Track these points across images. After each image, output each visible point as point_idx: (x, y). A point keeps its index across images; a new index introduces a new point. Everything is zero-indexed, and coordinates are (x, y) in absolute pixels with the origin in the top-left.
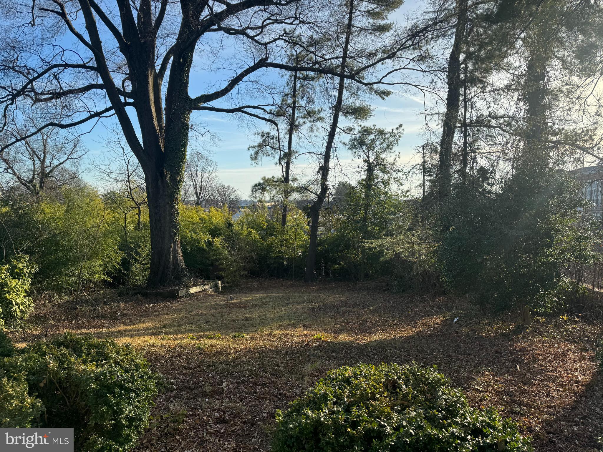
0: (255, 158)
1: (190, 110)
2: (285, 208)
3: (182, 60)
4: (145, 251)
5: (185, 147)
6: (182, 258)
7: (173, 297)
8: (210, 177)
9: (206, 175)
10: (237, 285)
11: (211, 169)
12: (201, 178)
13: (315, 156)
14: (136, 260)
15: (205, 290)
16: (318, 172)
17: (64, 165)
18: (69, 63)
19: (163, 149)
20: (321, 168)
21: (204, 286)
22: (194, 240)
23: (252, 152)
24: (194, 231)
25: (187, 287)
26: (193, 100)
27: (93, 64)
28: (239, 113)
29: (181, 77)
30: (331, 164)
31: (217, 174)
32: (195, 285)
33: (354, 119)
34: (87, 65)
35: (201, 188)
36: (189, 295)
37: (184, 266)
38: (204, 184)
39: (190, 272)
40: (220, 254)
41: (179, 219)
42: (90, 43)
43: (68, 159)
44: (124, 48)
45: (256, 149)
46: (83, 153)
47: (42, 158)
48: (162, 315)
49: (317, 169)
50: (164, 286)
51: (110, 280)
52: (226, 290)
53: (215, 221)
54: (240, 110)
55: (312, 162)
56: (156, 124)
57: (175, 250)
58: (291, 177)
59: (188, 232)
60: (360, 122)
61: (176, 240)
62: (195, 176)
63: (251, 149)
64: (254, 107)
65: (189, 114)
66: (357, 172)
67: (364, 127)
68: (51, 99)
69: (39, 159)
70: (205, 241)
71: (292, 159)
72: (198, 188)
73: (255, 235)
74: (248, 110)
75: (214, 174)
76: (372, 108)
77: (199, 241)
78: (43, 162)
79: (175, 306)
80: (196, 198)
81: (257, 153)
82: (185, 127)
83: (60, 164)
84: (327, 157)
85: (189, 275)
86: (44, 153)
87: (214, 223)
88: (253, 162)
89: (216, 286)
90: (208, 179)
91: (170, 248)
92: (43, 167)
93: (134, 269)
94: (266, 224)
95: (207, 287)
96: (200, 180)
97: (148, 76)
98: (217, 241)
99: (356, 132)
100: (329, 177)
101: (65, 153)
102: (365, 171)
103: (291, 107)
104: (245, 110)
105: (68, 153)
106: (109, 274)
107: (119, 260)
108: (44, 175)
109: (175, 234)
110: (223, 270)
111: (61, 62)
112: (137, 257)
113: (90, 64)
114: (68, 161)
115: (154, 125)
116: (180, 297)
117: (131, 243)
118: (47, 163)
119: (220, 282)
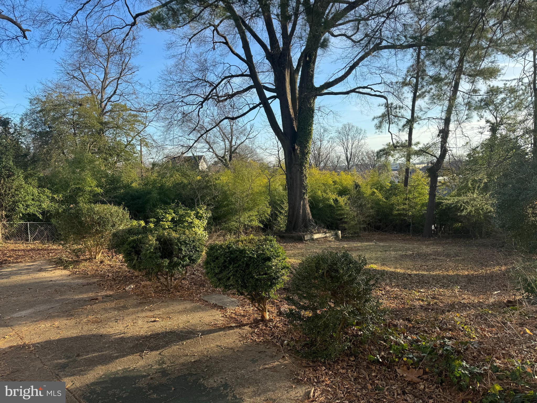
0: (379, 127)
1: (315, 96)
2: (407, 170)
3: (308, 59)
4: (286, 206)
5: (311, 126)
6: (309, 211)
7: (301, 240)
8: (360, 144)
9: (356, 143)
10: (358, 236)
11: (361, 137)
12: (351, 145)
13: (434, 121)
14: (281, 213)
15: (326, 237)
16: (438, 135)
17: (245, 143)
18: (233, 74)
19: (296, 129)
20: (441, 131)
21: (326, 234)
22: (324, 198)
23: (376, 121)
24: (325, 191)
25: (312, 233)
26: (318, 88)
27: (248, 72)
28: (353, 93)
29: (308, 72)
30: (452, 126)
31: (366, 141)
32: (319, 233)
33: (482, 80)
34: (244, 74)
35: (351, 155)
36: (313, 239)
37: (311, 217)
38: (354, 151)
39: (316, 223)
40: (343, 210)
41: (308, 182)
42: (246, 59)
43: (247, 139)
44: (269, 56)
45: (380, 119)
46: (257, 133)
47: (230, 140)
48: (288, 250)
49: (437, 132)
50: (296, 232)
51: (262, 226)
52: (344, 238)
53: (345, 183)
54: (353, 91)
55: (430, 127)
56: (291, 111)
57: (304, 205)
58: (413, 142)
59: (320, 192)
60: (488, 82)
61: (305, 198)
62: (346, 144)
63: (375, 119)
64: (364, 88)
65: (314, 99)
66: (480, 132)
67: (493, 87)
68: (226, 99)
69: (228, 140)
70: (333, 200)
71: (415, 125)
72: (349, 155)
73: (379, 195)
74: (361, 90)
75: (363, 141)
76: (500, 67)
77: (328, 199)
78: (231, 142)
79: (300, 245)
80: (347, 164)
81: (381, 122)
82: (311, 111)
83: (242, 143)
84: (447, 121)
85: (315, 225)
86: (232, 136)
87: (344, 185)
88: (377, 131)
89: (336, 235)
90: (358, 146)
91: (300, 204)
92: (231, 147)
93: (279, 219)
94: (390, 185)
95: (328, 235)
96: (350, 147)
97: (285, 75)
98: (341, 200)
99: (482, 93)
100: (448, 139)
101: (245, 135)
102: (488, 131)
103: (414, 77)
104: (357, 90)
105: (247, 134)
106: (261, 222)
107: (269, 212)
108: (232, 152)
109: (304, 193)
110: (346, 223)
111: (229, 75)
112: (282, 211)
113: (246, 73)
114: (247, 140)
115: (290, 112)
116: (305, 240)
117: (278, 200)
118: (233, 143)
119: (340, 232)
